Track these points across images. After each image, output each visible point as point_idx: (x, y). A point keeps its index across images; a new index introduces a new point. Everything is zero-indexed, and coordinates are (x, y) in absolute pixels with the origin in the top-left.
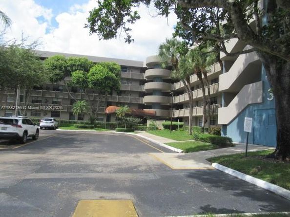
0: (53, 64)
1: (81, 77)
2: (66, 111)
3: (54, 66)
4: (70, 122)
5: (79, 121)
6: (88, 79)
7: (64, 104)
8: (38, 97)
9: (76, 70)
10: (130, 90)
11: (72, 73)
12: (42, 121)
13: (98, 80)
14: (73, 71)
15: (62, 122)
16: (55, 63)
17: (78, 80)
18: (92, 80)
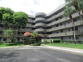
1: (9, 17)
5: (4, 41)
6: (13, 18)
9: (5, 13)
11: (3, 14)
18: (15, 19)
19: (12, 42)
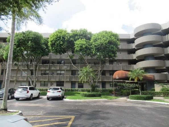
0: (57, 35)
1: (84, 44)
2: (69, 80)
3: (58, 37)
4: (72, 90)
5: (80, 89)
6: (91, 45)
7: (67, 75)
8: (45, 70)
9: (78, 39)
10: (121, 59)
11: (75, 42)
12: (48, 91)
13: (102, 44)
14: (75, 40)
15: (66, 90)
16: (59, 35)
17: (81, 47)
18: (95, 46)
19: (93, 90)
